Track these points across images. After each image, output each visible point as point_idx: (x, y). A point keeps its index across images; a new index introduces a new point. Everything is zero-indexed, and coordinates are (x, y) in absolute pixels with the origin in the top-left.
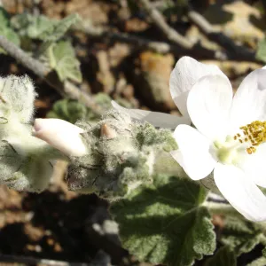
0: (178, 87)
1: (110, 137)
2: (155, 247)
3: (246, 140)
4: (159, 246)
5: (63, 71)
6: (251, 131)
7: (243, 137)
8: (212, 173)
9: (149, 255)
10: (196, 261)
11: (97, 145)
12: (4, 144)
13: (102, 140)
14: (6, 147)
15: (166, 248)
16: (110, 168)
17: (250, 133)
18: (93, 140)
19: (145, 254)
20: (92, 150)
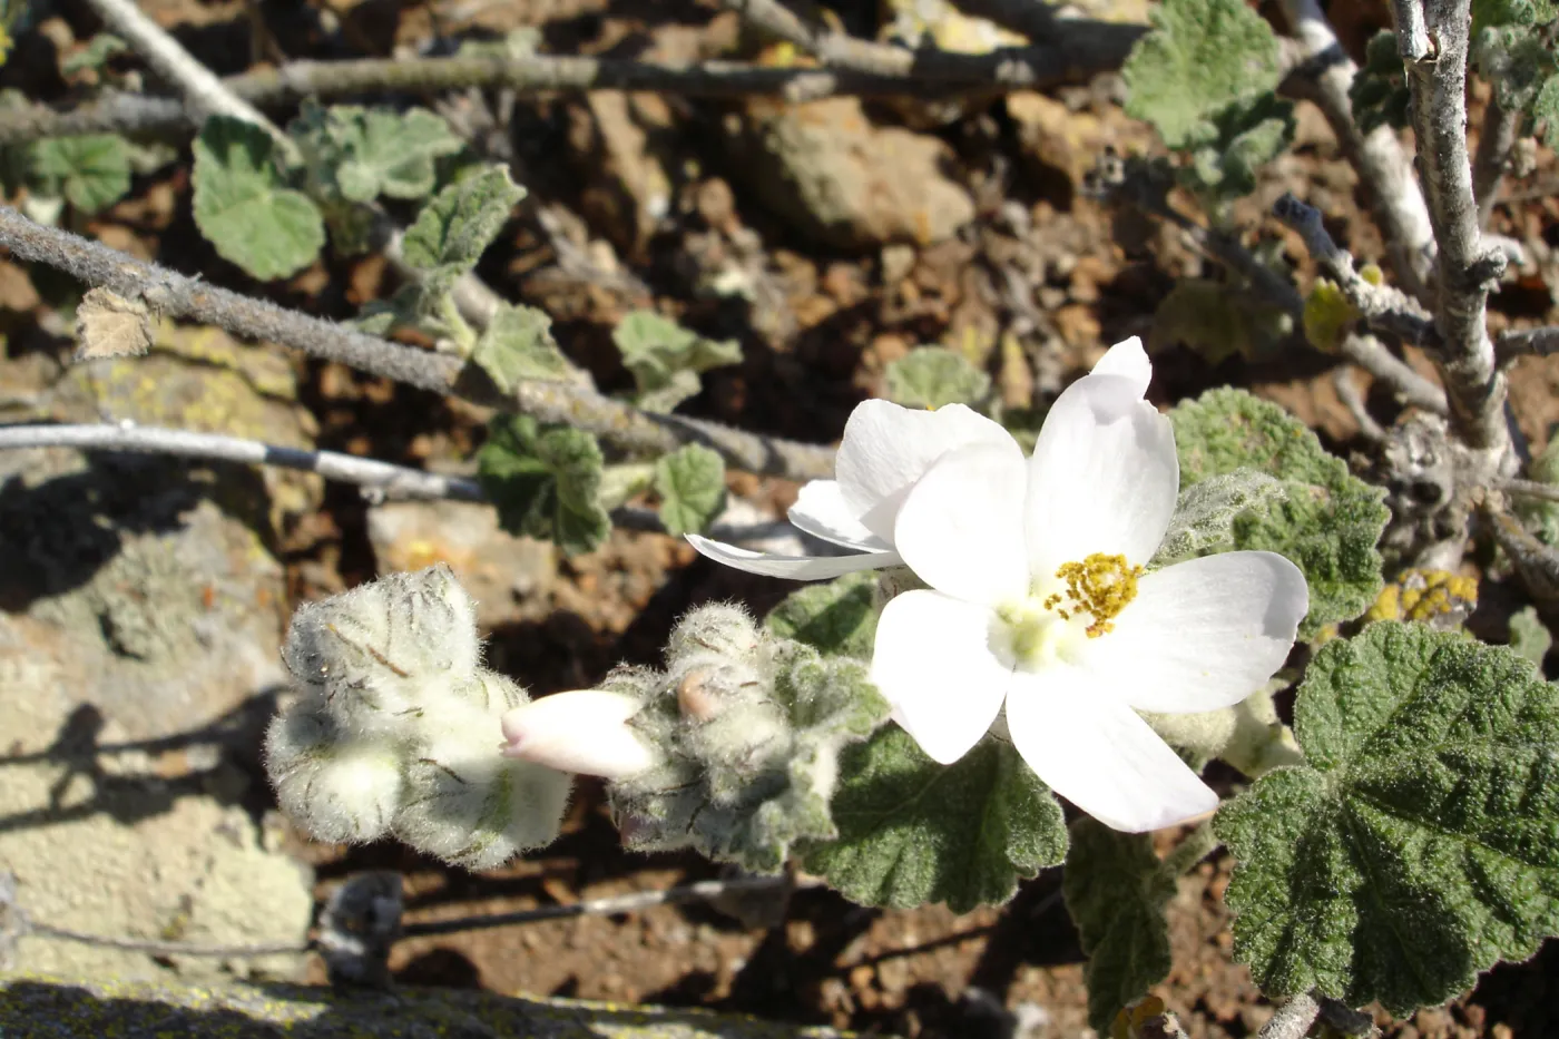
0: (863, 484)
1: (705, 717)
2: (900, 859)
3: (1077, 609)
4: (910, 856)
5: (501, 360)
6: (1086, 588)
7: (1068, 604)
8: (1002, 715)
9: (887, 886)
10: (1022, 883)
11: (675, 739)
12: (430, 769)
13: (687, 729)
14: (437, 776)
15: (933, 858)
16: (725, 795)
17: (1084, 596)
18: (662, 727)
19: (876, 884)
20: (666, 752)
